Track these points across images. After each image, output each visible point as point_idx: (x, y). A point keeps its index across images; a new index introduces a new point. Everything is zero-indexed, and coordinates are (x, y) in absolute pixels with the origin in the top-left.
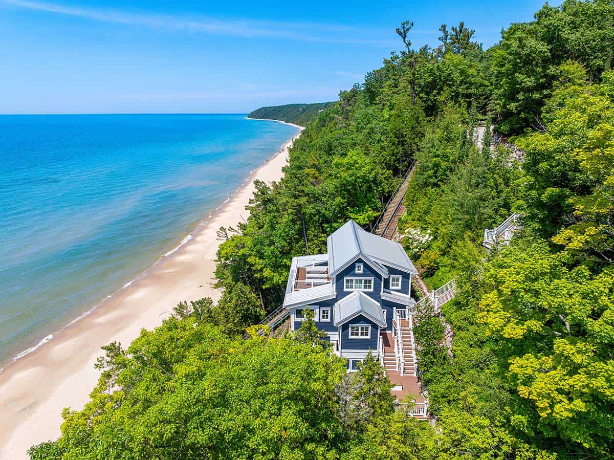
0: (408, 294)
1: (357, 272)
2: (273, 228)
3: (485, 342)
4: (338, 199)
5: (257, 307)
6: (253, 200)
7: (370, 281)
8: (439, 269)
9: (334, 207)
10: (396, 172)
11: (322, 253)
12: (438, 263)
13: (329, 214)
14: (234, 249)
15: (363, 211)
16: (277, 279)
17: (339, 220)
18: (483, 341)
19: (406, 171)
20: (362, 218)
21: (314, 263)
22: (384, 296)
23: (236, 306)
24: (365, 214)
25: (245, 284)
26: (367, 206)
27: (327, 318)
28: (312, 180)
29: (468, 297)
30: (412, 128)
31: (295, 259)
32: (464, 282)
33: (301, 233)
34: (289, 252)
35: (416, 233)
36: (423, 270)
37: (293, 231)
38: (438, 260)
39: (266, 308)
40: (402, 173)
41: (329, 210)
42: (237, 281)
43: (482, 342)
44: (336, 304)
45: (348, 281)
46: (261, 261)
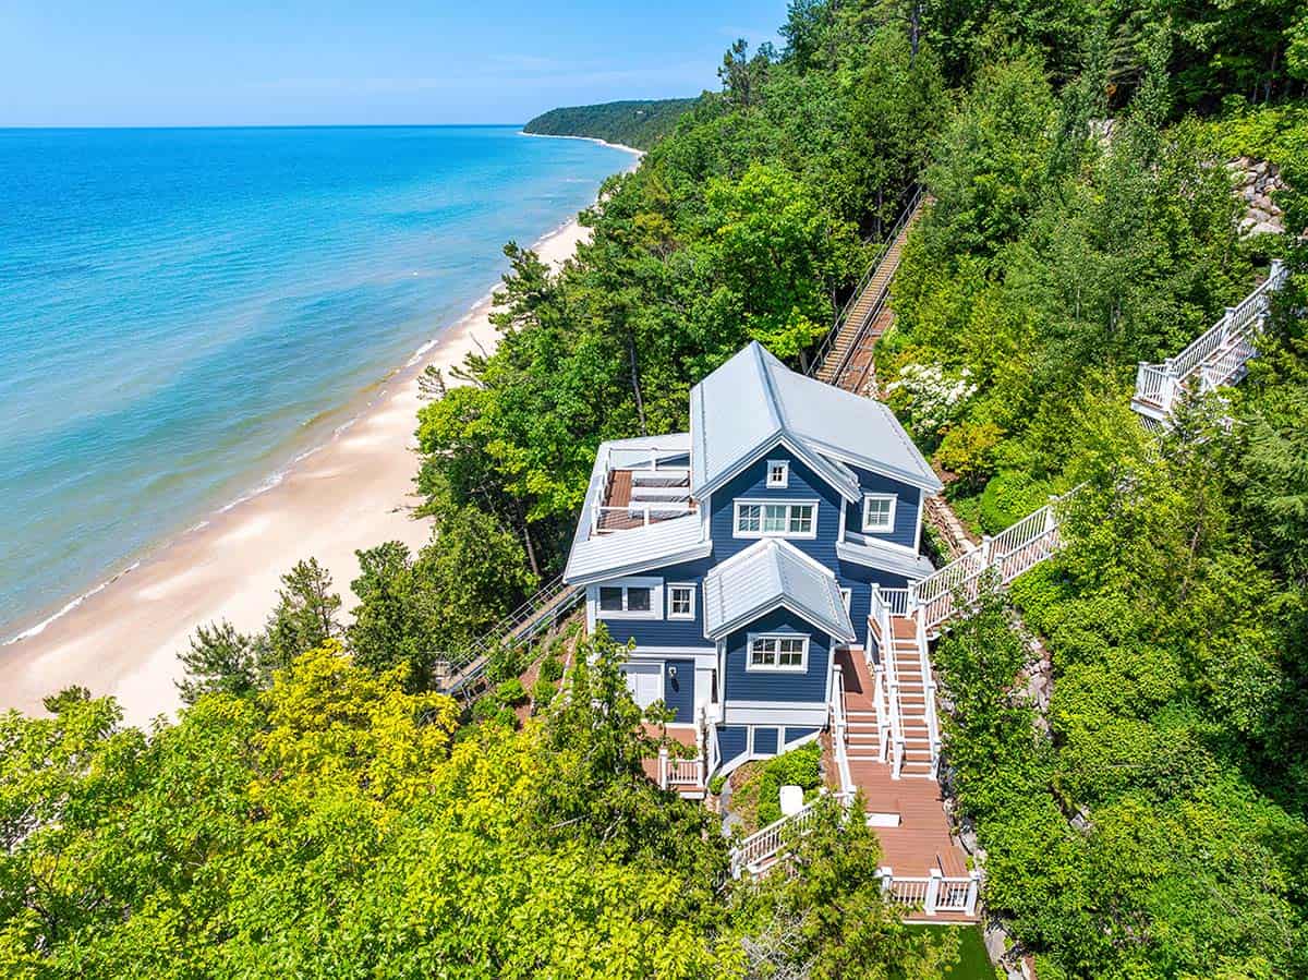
0: (912, 546)
1: (771, 483)
2: (551, 366)
3: (1162, 704)
4: (722, 292)
5: (517, 565)
6: (502, 297)
7: (808, 511)
8: (995, 474)
9: (710, 312)
10: (868, 226)
11: (680, 431)
12: (993, 460)
13: (697, 332)
14: (452, 421)
15: (784, 323)
16: (561, 497)
17: (721, 346)
18: (1156, 701)
19: (892, 224)
20: (783, 338)
21: (653, 457)
22: (845, 550)
23: (463, 563)
24: (789, 330)
25: (484, 508)
26: (796, 309)
27: (687, 609)
28: (656, 244)
29: (1102, 563)
30: (910, 113)
31: (605, 446)
32: (1096, 518)
33: (626, 382)
34: (596, 430)
35: (930, 377)
36: (951, 477)
37: (603, 375)
38: (996, 451)
39: (540, 565)
40: (883, 229)
41: (697, 321)
42: (463, 502)
43: (1156, 704)
44: (711, 573)
45: (743, 509)
46: (522, 452)
